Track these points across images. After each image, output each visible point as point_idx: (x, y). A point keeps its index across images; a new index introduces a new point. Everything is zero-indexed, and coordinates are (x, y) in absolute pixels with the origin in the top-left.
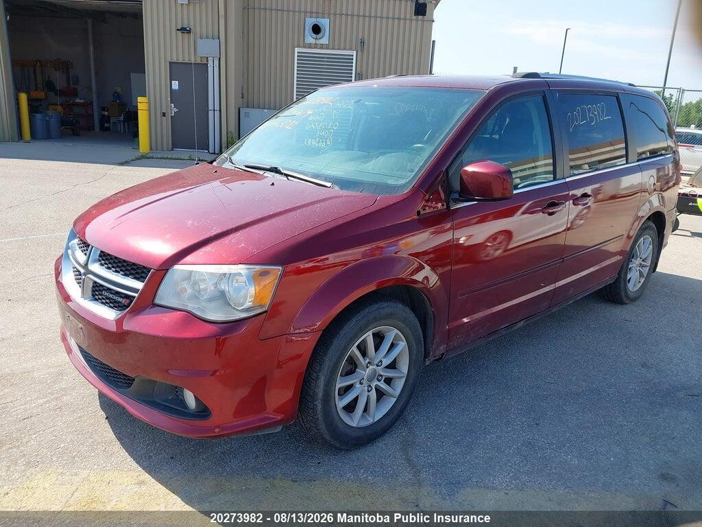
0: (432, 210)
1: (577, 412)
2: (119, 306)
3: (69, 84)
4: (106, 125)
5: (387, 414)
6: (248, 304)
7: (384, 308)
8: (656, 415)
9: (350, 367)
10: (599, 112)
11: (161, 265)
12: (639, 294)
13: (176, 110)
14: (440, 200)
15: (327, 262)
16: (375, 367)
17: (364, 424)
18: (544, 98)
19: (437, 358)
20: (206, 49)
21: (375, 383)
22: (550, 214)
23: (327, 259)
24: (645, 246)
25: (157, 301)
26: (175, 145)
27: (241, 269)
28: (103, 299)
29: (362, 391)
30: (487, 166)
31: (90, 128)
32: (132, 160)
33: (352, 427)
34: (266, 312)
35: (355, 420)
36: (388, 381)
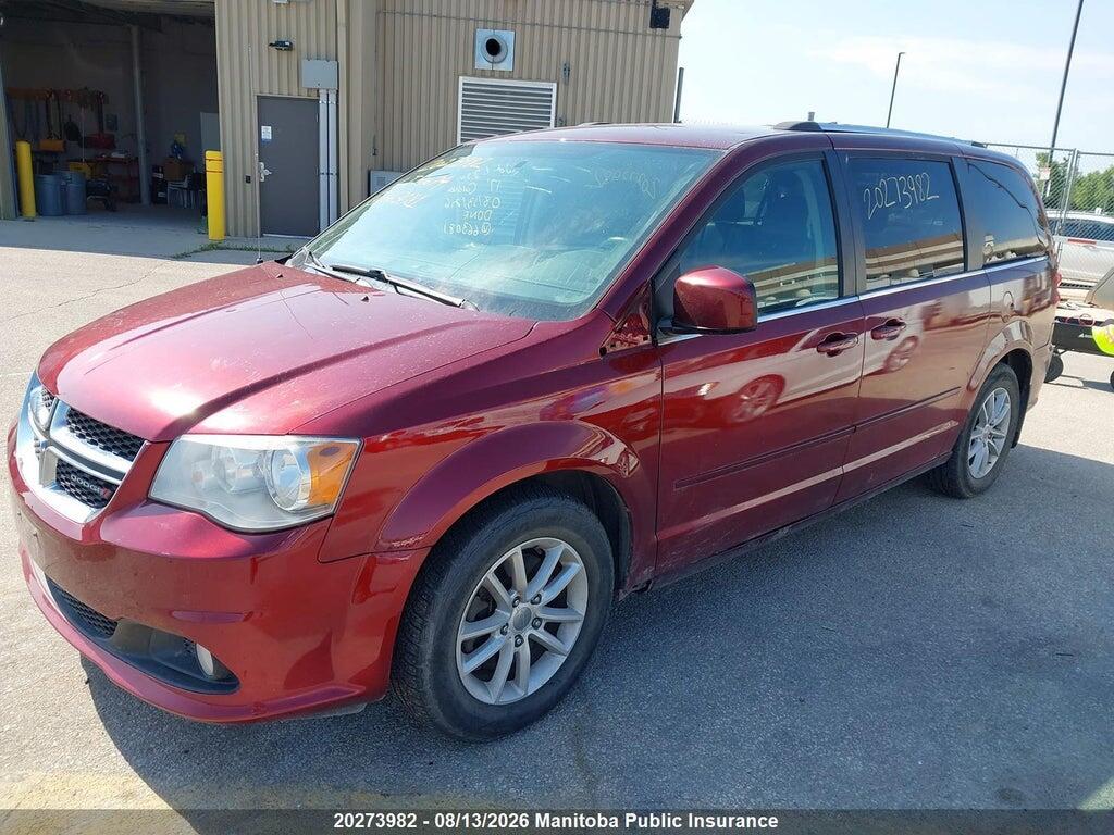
0: (625, 347)
1: (869, 680)
2: (96, 500)
3: (101, 129)
4: (160, 194)
5: (550, 683)
6: (302, 502)
7: (541, 508)
8: (1000, 687)
9: (486, 605)
10: (919, 188)
11: (160, 434)
12: (988, 483)
13: (267, 172)
14: (641, 331)
15: (482, 425)
16: (528, 605)
17: (508, 699)
18: (824, 163)
19: (638, 589)
20: (317, 76)
21: (529, 631)
22: (832, 354)
23: (481, 419)
24: (999, 405)
25: (154, 494)
26: (266, 228)
27: (291, 444)
28: (72, 487)
29: (506, 646)
30: (718, 277)
31: (135, 199)
32: (196, 252)
33: (487, 705)
34: (332, 516)
35: (492, 695)
36: (553, 628)
